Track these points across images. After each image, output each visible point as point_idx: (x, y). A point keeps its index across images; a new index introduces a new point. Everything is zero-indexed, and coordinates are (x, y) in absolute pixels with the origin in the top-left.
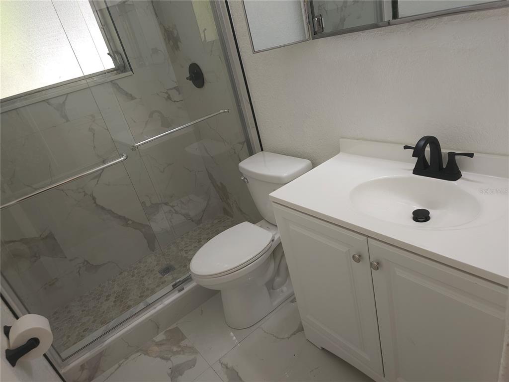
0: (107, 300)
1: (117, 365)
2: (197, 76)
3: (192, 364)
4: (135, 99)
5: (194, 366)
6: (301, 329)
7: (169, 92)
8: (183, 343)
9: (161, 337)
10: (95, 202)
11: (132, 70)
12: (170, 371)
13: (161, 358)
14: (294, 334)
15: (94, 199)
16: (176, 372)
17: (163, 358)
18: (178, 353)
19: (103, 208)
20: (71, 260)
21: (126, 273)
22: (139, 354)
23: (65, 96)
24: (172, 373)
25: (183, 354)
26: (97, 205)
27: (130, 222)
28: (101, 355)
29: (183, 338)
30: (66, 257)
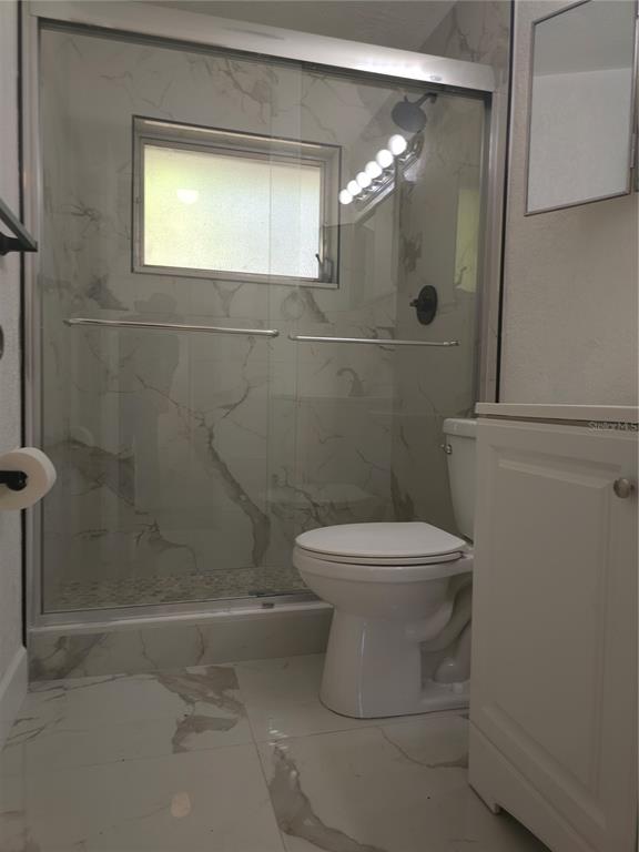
0: (154, 595)
1: (110, 677)
2: (427, 305)
3: (226, 725)
4: (328, 322)
5: (227, 730)
6: (463, 764)
7: (378, 331)
8: (229, 693)
9: (200, 670)
10: (210, 443)
11: (338, 283)
12: (183, 719)
13: (181, 696)
14: (446, 765)
15: (211, 436)
16: (191, 725)
17: (183, 697)
18: (212, 701)
19: (216, 456)
20: (137, 513)
21: (201, 577)
22: (152, 676)
23: (239, 284)
24: (184, 722)
25: (220, 707)
26: (211, 448)
27: (243, 498)
28: (96, 639)
29: (234, 686)
30: (133, 504)
